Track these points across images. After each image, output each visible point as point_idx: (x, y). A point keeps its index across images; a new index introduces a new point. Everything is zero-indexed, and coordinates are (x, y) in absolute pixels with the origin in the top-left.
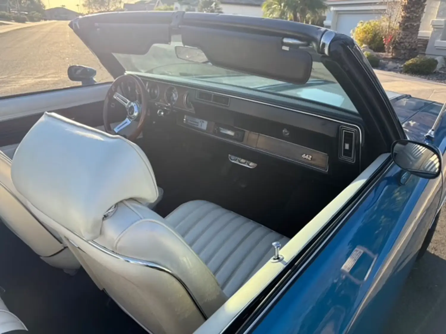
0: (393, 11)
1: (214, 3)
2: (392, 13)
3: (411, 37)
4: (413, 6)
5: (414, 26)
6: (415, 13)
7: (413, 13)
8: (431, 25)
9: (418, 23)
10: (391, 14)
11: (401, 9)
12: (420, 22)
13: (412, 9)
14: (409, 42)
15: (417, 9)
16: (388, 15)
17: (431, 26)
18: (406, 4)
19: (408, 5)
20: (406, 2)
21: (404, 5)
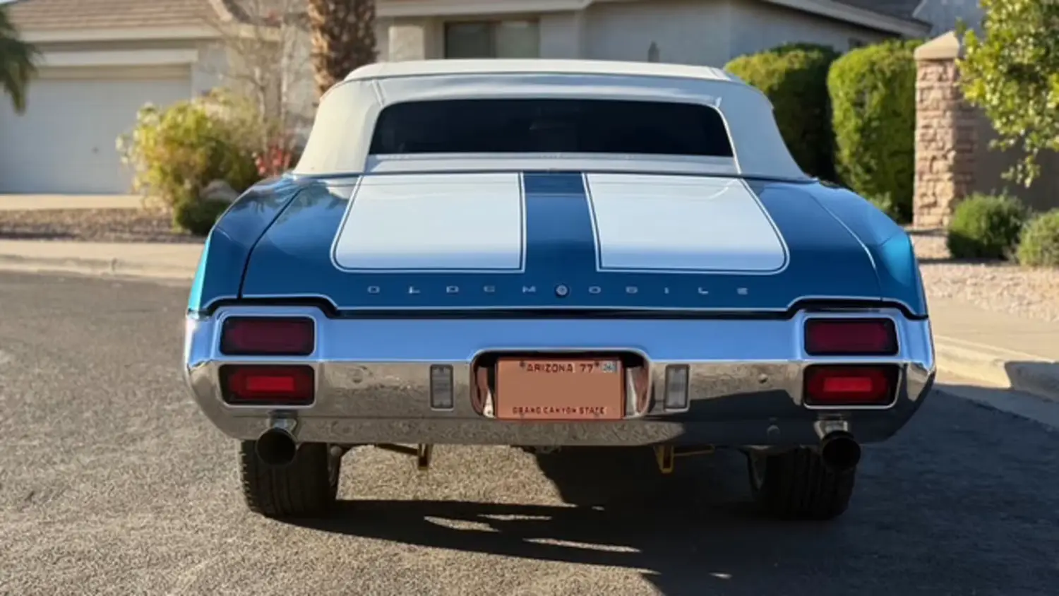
4: (347, 58)
11: (312, 64)
18: (326, 50)
19: (333, 55)
20: (325, 45)
21: (321, 55)
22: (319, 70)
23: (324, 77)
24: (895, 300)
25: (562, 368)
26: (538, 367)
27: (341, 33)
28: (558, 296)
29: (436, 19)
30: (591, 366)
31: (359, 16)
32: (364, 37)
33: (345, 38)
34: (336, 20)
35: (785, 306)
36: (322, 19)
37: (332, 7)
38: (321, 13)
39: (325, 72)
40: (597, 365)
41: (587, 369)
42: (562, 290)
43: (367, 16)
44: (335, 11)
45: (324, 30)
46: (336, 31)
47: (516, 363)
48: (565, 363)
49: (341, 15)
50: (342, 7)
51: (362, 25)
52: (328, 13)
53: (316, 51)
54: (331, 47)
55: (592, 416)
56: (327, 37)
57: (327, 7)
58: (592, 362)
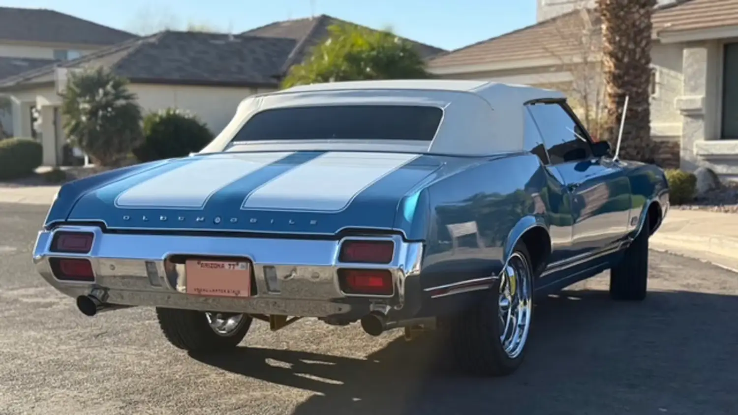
0: (589, 84)
1: (111, 83)
2: (588, 90)
3: (637, 137)
4: (626, 73)
5: (636, 111)
6: (633, 85)
7: (629, 87)
8: (677, 109)
9: (645, 106)
10: (585, 90)
11: (604, 79)
12: (649, 104)
13: (626, 78)
14: (636, 147)
15: (636, 77)
16: (579, 92)
17: (679, 112)
18: (613, 69)
19: (617, 72)
20: (611, 64)
21: (610, 72)
22: (608, 83)
23: (612, 88)
24: (398, 230)
25: (219, 265)
26: (206, 265)
27: (623, 57)
28: (214, 223)
29: (719, 41)
30: (234, 265)
31: (637, 44)
32: (640, 58)
33: (626, 60)
34: (621, 48)
35: (333, 232)
36: (610, 48)
37: (617, 38)
38: (610, 43)
39: (611, 84)
40: (237, 265)
41: (232, 267)
42: (217, 220)
43: (644, 43)
44: (620, 41)
45: (612, 55)
46: (620, 55)
47: (195, 262)
48: (220, 263)
49: (624, 44)
50: (624, 38)
51: (638, 50)
52: (615, 43)
53: (607, 70)
54: (616, 66)
55: (234, 295)
56: (613, 60)
57: (614, 38)
58: (235, 263)
